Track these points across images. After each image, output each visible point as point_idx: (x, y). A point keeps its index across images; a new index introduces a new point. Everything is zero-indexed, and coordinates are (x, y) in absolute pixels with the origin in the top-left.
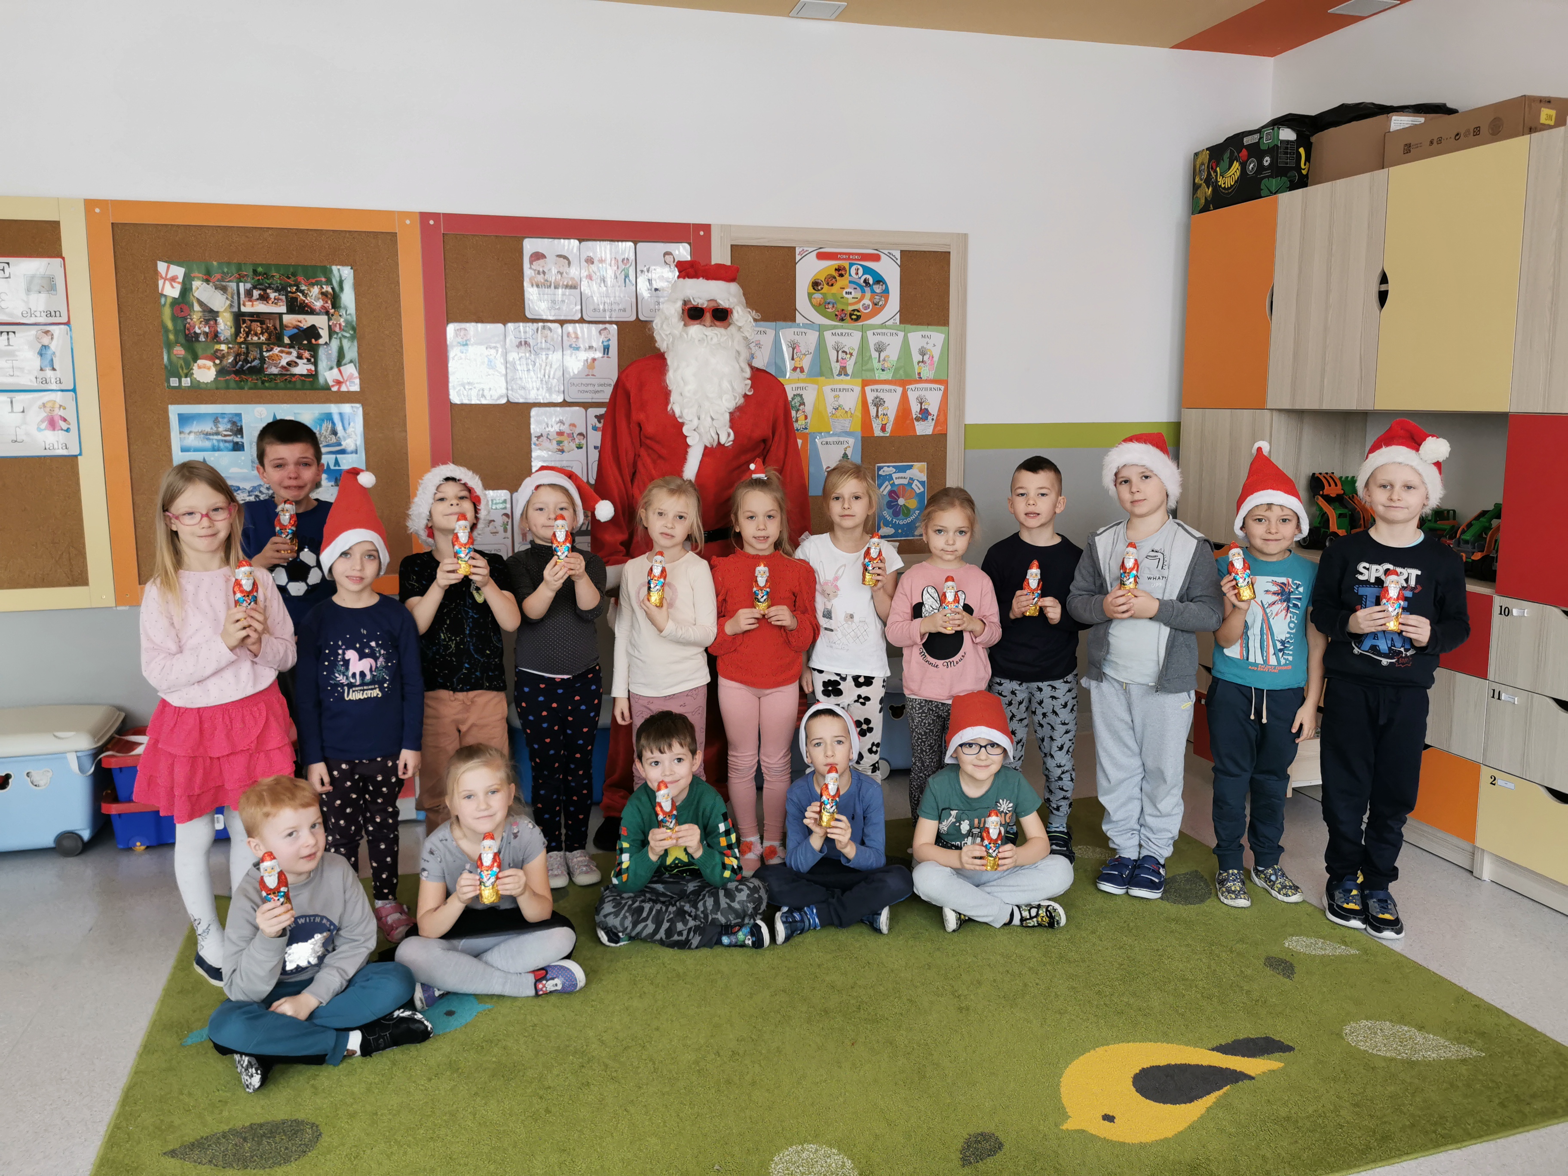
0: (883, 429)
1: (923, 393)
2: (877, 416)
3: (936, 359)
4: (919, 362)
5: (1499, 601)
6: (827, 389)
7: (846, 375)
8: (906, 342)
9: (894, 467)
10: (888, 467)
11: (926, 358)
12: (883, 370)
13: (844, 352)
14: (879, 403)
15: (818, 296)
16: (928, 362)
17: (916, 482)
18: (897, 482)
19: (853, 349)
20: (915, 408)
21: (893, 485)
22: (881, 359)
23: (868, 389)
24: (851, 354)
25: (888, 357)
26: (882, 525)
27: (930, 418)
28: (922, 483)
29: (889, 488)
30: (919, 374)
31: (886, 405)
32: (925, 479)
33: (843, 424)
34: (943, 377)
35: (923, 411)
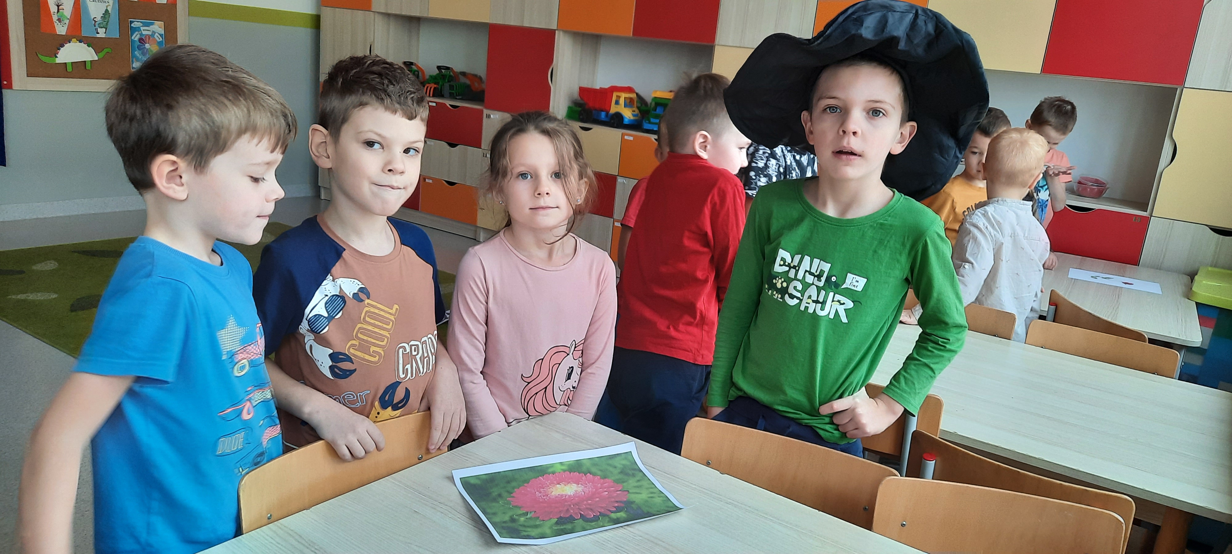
5: (486, 112)
9: (141, 22)
10: (138, 22)
17: (157, 34)
18: (146, 33)
21: (141, 34)
26: (134, 60)
28: (161, 35)
29: (138, 36)
32: (162, 33)
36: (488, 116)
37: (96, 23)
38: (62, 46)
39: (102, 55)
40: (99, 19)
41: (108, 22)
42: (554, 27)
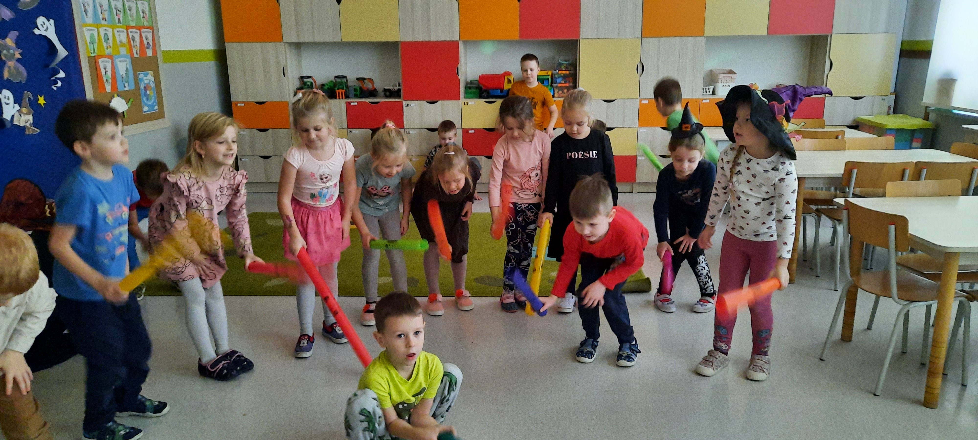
0: (137, 54)
1: (146, 34)
2: (134, 46)
3: (148, 15)
4: (143, 17)
5: (405, 102)
6: (115, 31)
7: (121, 23)
8: (137, 6)
9: (143, 74)
10: (141, 74)
11: (144, 14)
12: (132, 21)
13: (118, 10)
14: (133, 39)
16: (145, 17)
17: (151, 82)
18: (146, 82)
19: (121, 9)
20: (145, 42)
21: (144, 83)
22: (131, 15)
23: (129, 31)
24: (121, 11)
25: (133, 14)
26: (144, 105)
27: (151, 47)
28: (153, 82)
29: (143, 85)
30: (144, 23)
31: (136, 40)
32: (153, 80)
33: (123, 51)
34: (151, 25)
35: (148, 43)
36: (408, 105)
37: (124, 79)
38: (111, 101)
39: (129, 104)
40: (124, 76)
41: (129, 77)
42: (457, 39)
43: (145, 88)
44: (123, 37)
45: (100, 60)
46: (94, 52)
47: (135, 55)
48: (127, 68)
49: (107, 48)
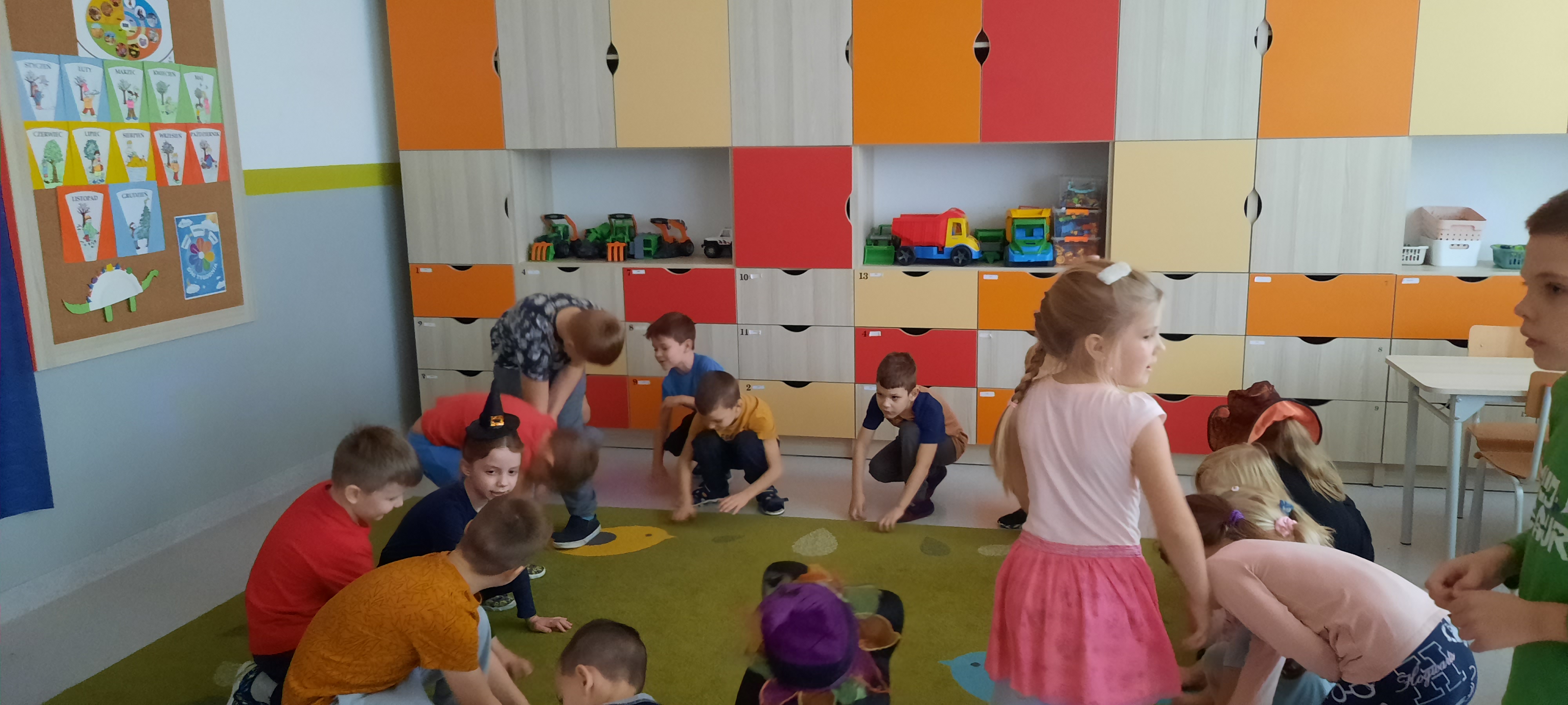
0: (176, 178)
1: (205, 138)
2: (169, 164)
3: (210, 101)
4: (197, 105)
5: (739, 272)
6: (119, 134)
8: (182, 82)
9: (190, 218)
10: (186, 219)
11: (202, 100)
12: (167, 113)
14: (168, 149)
15: (96, 26)
16: (204, 105)
17: (211, 234)
18: (196, 234)
19: (137, 89)
20: (200, 155)
21: (192, 238)
22: (165, 101)
23: (157, 134)
24: (136, 94)
25: (169, 98)
26: (188, 282)
27: (213, 164)
28: (216, 233)
29: (189, 242)
30: (198, 118)
31: (175, 151)
32: (217, 229)
33: (139, 174)
34: (218, 121)
35: (207, 157)
36: (745, 277)
37: (136, 231)
38: (94, 280)
39: (147, 282)
40: (137, 224)
41: (149, 227)
42: (846, 139)
43: (194, 248)
44: (142, 147)
45: (69, 197)
46: (55, 180)
47: (171, 182)
48: (146, 208)
49: (93, 172)
